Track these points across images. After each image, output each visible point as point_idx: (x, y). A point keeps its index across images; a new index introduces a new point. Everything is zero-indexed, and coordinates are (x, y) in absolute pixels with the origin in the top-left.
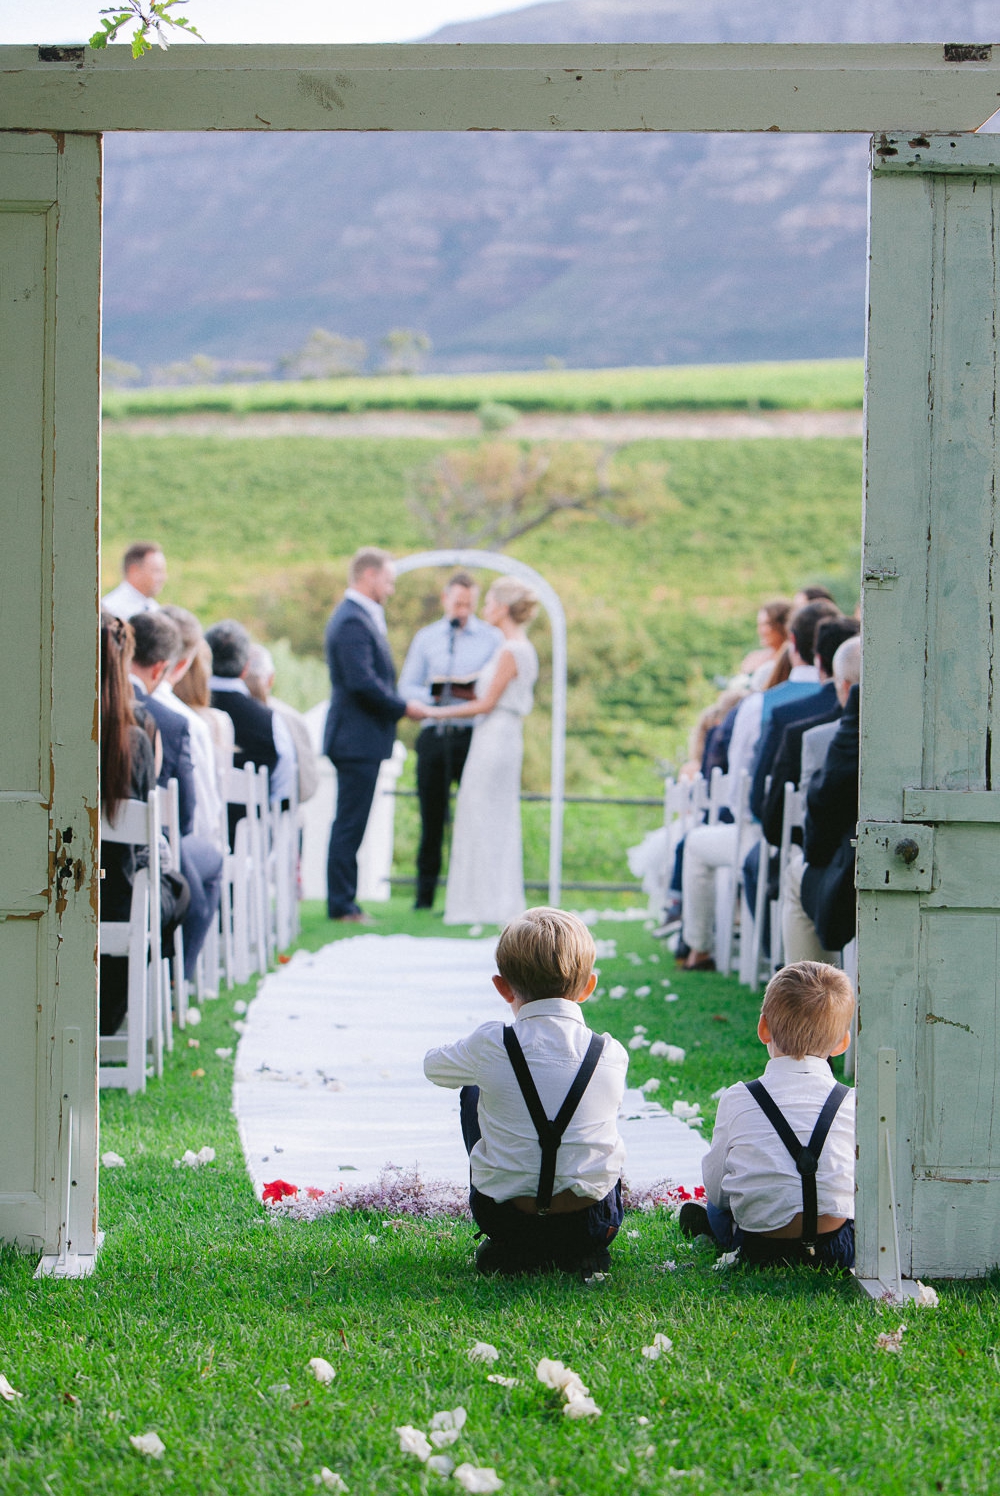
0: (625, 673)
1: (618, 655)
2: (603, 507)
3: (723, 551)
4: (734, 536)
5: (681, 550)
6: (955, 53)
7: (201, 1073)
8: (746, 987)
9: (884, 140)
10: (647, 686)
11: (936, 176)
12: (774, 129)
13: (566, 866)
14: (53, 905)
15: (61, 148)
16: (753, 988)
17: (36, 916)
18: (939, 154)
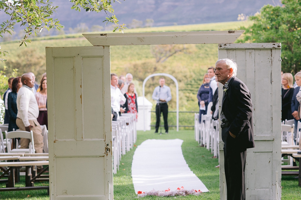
0: (189, 80)
1: (188, 77)
2: (184, 51)
3: (206, 57)
4: (208, 54)
5: (198, 57)
6: (230, 32)
7: (124, 170)
8: (208, 150)
9: (220, 45)
10: (193, 82)
11: (227, 49)
12: (205, 43)
13: (180, 121)
14: (106, 155)
15: (104, 48)
16: (209, 150)
17: (104, 156)
18: (228, 46)
